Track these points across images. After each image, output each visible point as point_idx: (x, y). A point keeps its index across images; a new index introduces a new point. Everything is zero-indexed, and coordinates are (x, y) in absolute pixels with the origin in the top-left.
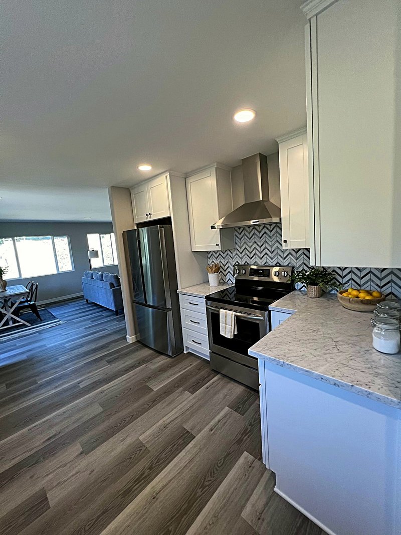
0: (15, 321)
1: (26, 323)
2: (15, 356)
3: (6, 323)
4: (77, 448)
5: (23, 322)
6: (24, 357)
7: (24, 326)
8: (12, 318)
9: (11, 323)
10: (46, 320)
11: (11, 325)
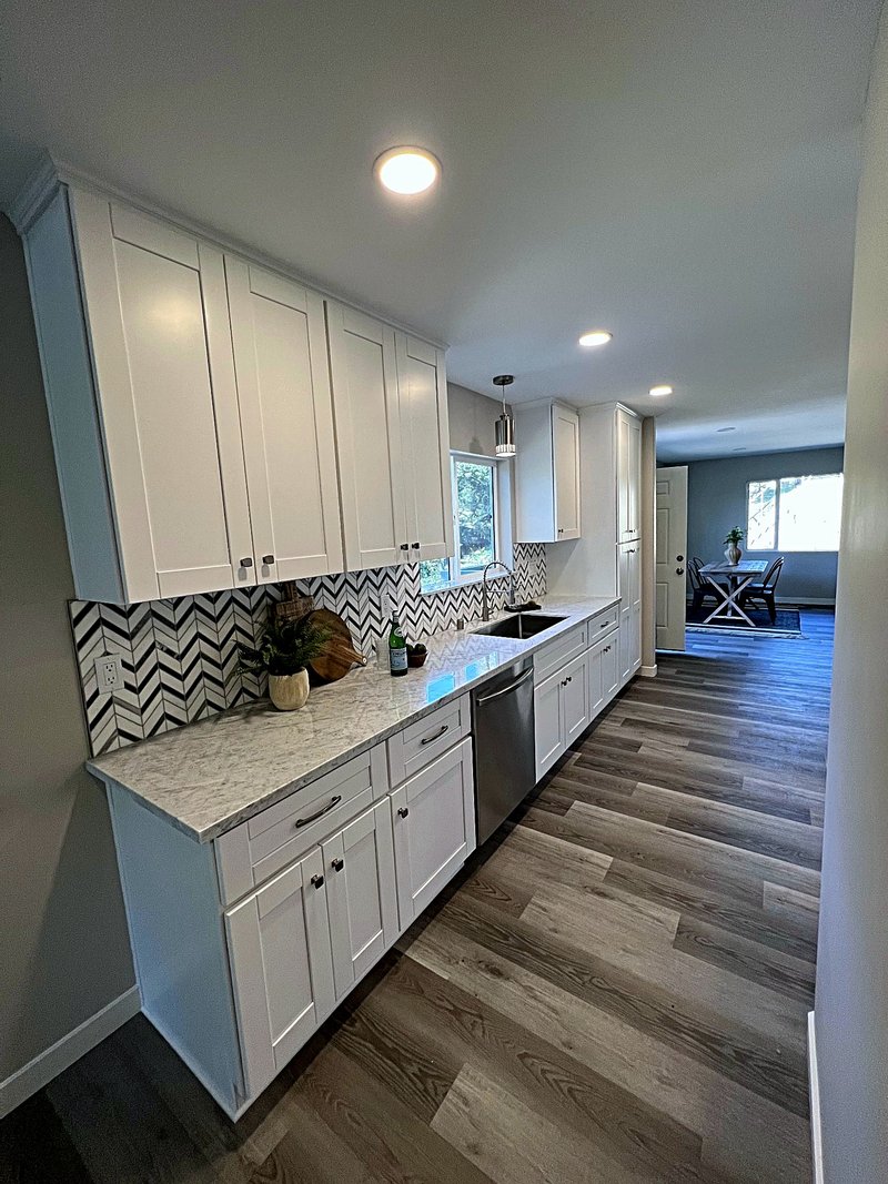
0: (735, 613)
1: (749, 621)
2: (707, 651)
3: (724, 612)
4: (686, 742)
5: (745, 617)
6: (714, 656)
7: (744, 623)
8: (733, 608)
9: (730, 613)
10: (781, 627)
11: (729, 616)
